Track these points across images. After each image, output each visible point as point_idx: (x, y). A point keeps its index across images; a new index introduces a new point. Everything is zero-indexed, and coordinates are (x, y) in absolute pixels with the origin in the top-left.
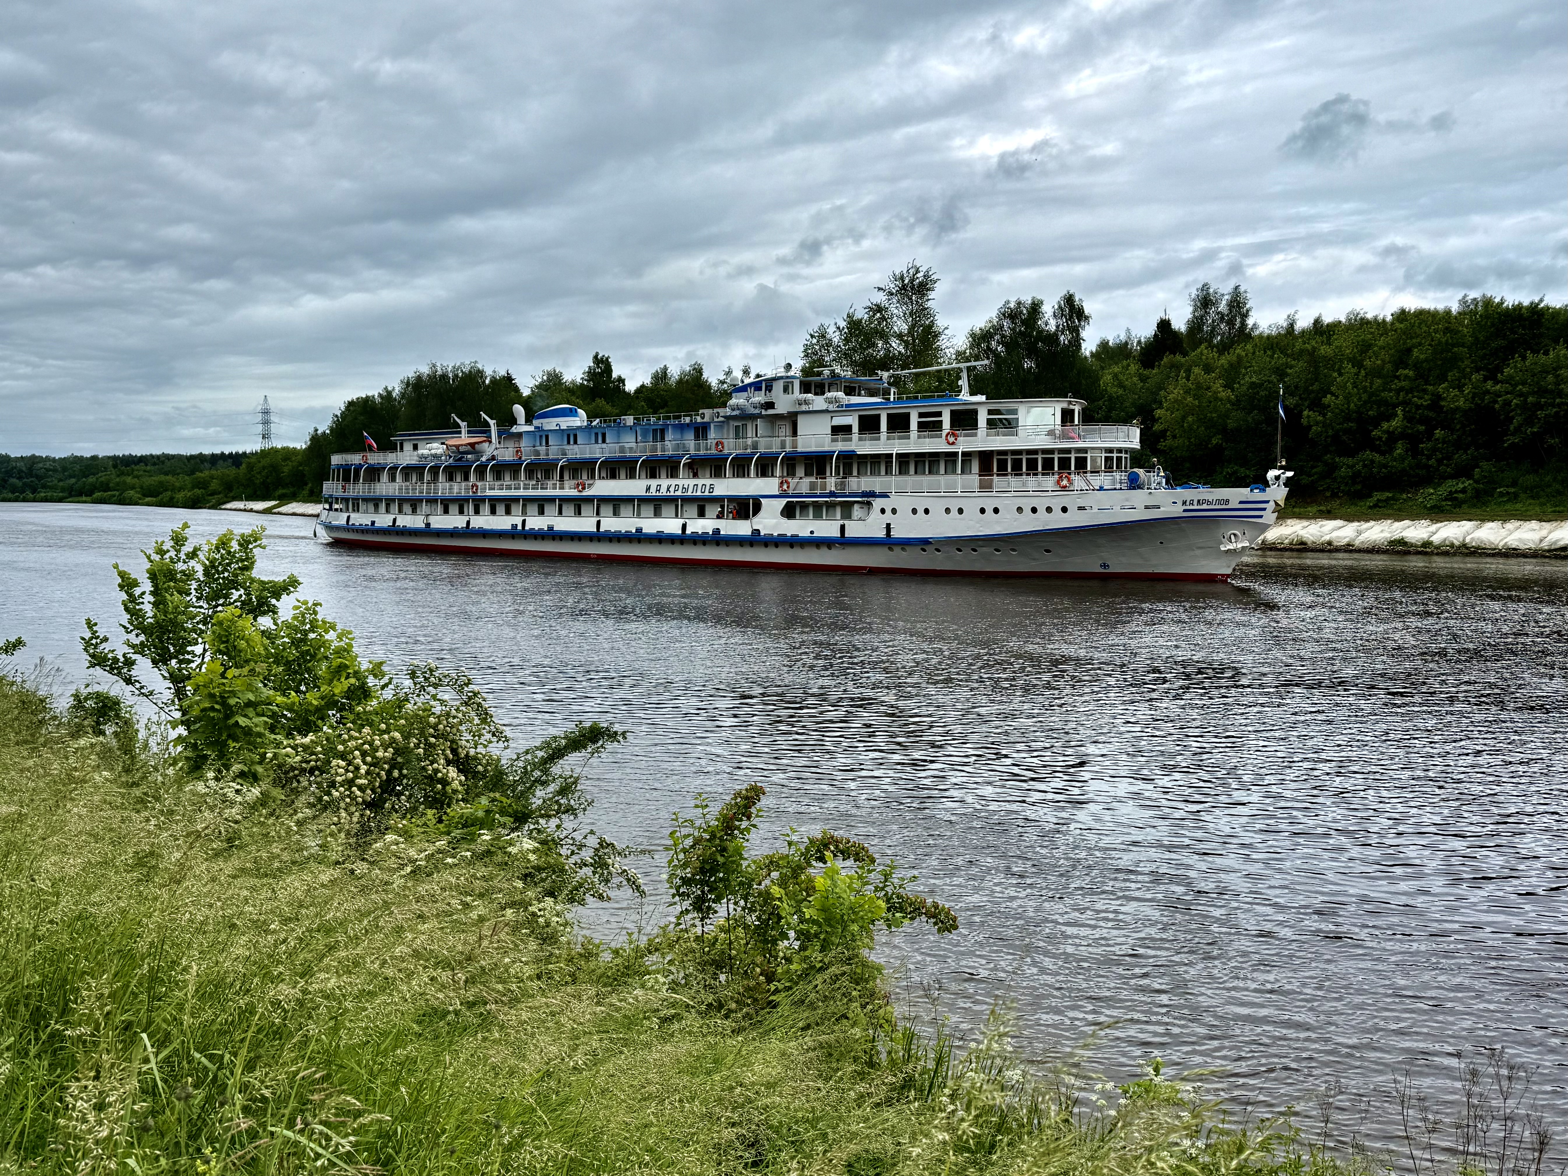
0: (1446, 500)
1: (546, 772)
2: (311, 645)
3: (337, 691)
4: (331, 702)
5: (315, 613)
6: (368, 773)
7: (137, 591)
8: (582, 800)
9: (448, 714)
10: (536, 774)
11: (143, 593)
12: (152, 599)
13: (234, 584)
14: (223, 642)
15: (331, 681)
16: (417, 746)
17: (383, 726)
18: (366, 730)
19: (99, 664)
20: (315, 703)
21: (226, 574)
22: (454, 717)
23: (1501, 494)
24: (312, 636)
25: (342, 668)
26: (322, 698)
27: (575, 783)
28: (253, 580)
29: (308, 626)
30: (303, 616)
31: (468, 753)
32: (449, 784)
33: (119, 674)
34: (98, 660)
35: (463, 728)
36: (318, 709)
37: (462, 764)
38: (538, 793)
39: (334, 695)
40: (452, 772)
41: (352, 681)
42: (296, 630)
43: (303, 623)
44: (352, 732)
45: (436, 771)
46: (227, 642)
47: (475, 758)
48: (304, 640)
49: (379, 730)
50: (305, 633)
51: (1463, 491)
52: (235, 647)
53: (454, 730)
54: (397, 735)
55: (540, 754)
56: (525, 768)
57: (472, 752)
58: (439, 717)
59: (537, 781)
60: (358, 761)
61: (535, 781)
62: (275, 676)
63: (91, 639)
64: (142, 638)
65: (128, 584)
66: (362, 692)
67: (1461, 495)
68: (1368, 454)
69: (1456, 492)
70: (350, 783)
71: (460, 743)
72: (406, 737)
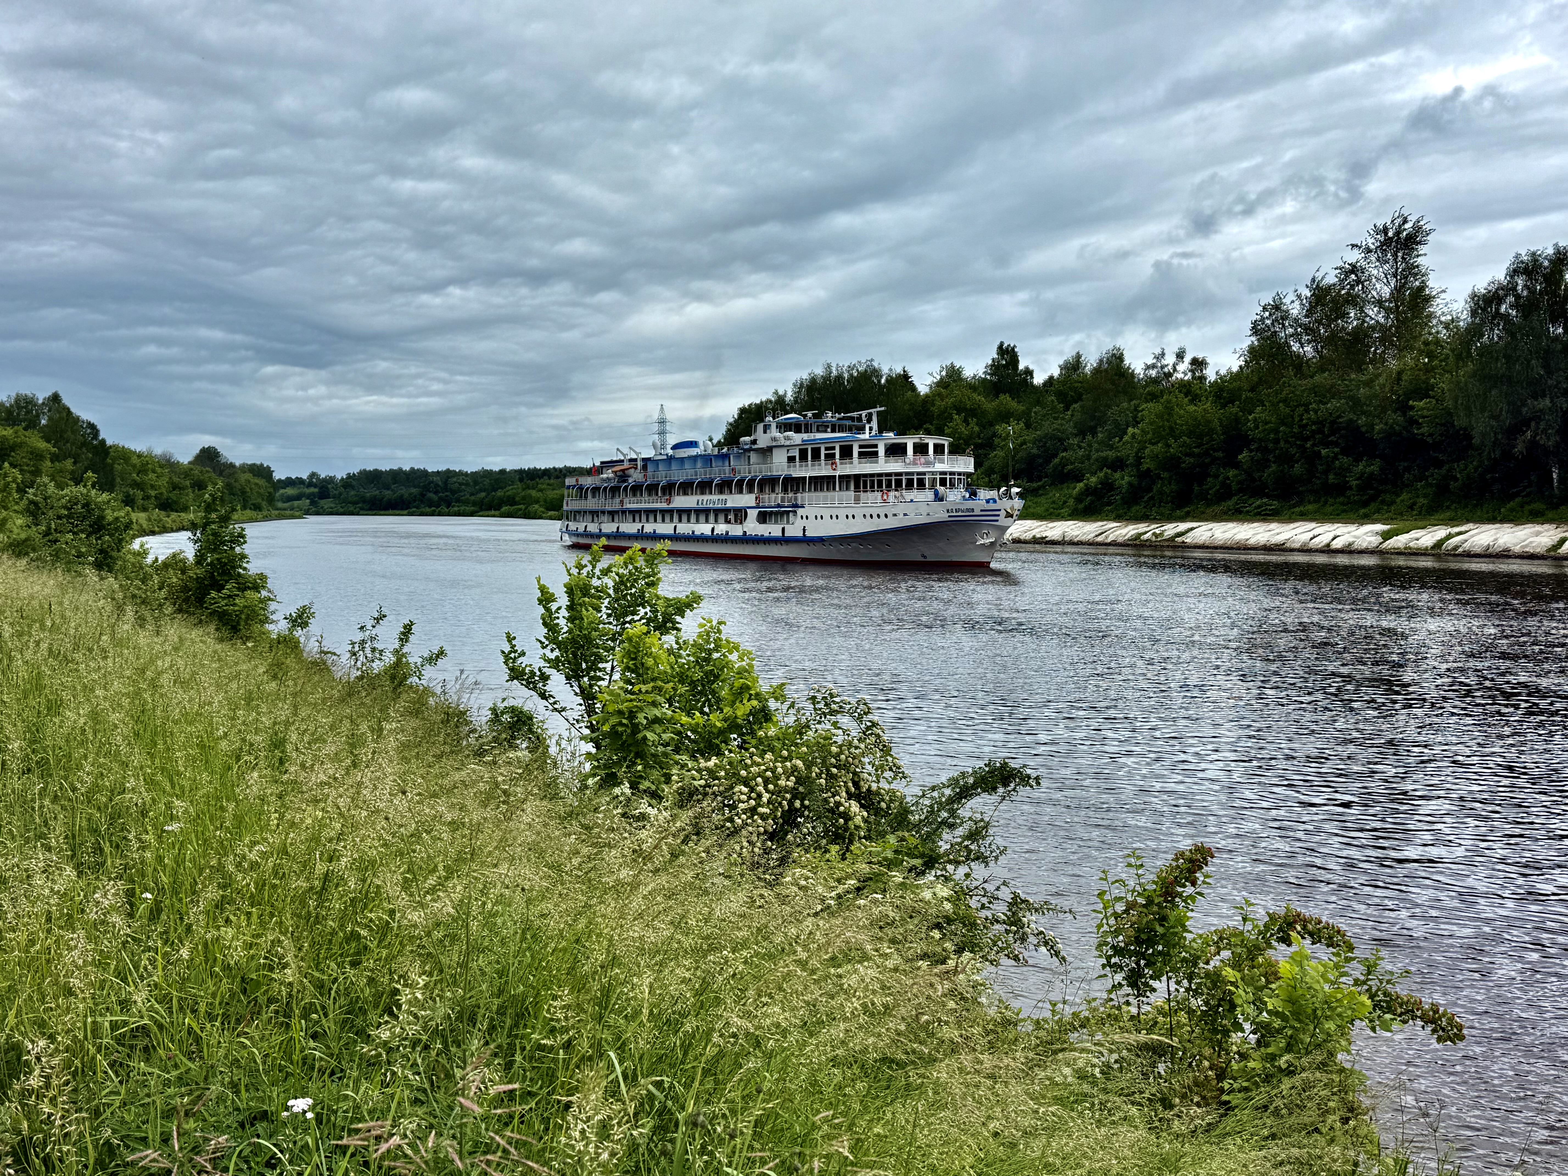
1: (953, 813)
2: (714, 665)
3: (739, 713)
4: (733, 726)
5: (719, 631)
6: (769, 802)
7: (554, 606)
8: (994, 847)
9: (850, 745)
10: (945, 814)
11: (559, 608)
12: (567, 615)
13: (640, 600)
14: (633, 659)
15: (734, 703)
16: (819, 776)
17: (785, 753)
18: (769, 756)
19: (517, 678)
20: (719, 724)
21: (633, 590)
22: (856, 748)
24: (716, 655)
25: (745, 688)
26: (725, 720)
27: (987, 826)
28: (658, 598)
29: (712, 645)
30: (708, 635)
31: (870, 787)
32: (851, 819)
33: (534, 689)
34: (516, 674)
35: (866, 760)
36: (722, 732)
37: (864, 798)
38: (945, 836)
39: (736, 717)
40: (855, 807)
41: (755, 703)
42: (701, 648)
43: (708, 642)
44: (755, 758)
45: (838, 804)
46: (635, 659)
47: (878, 793)
48: (707, 660)
49: (781, 757)
50: (710, 652)
52: (643, 664)
53: (857, 761)
54: (799, 763)
55: (948, 792)
56: (931, 806)
57: (874, 786)
58: (840, 747)
59: (944, 823)
60: (760, 788)
61: (941, 823)
62: (681, 695)
63: (510, 652)
64: (557, 653)
65: (546, 599)
66: (764, 715)
70: (753, 811)
71: (861, 775)
72: (809, 766)
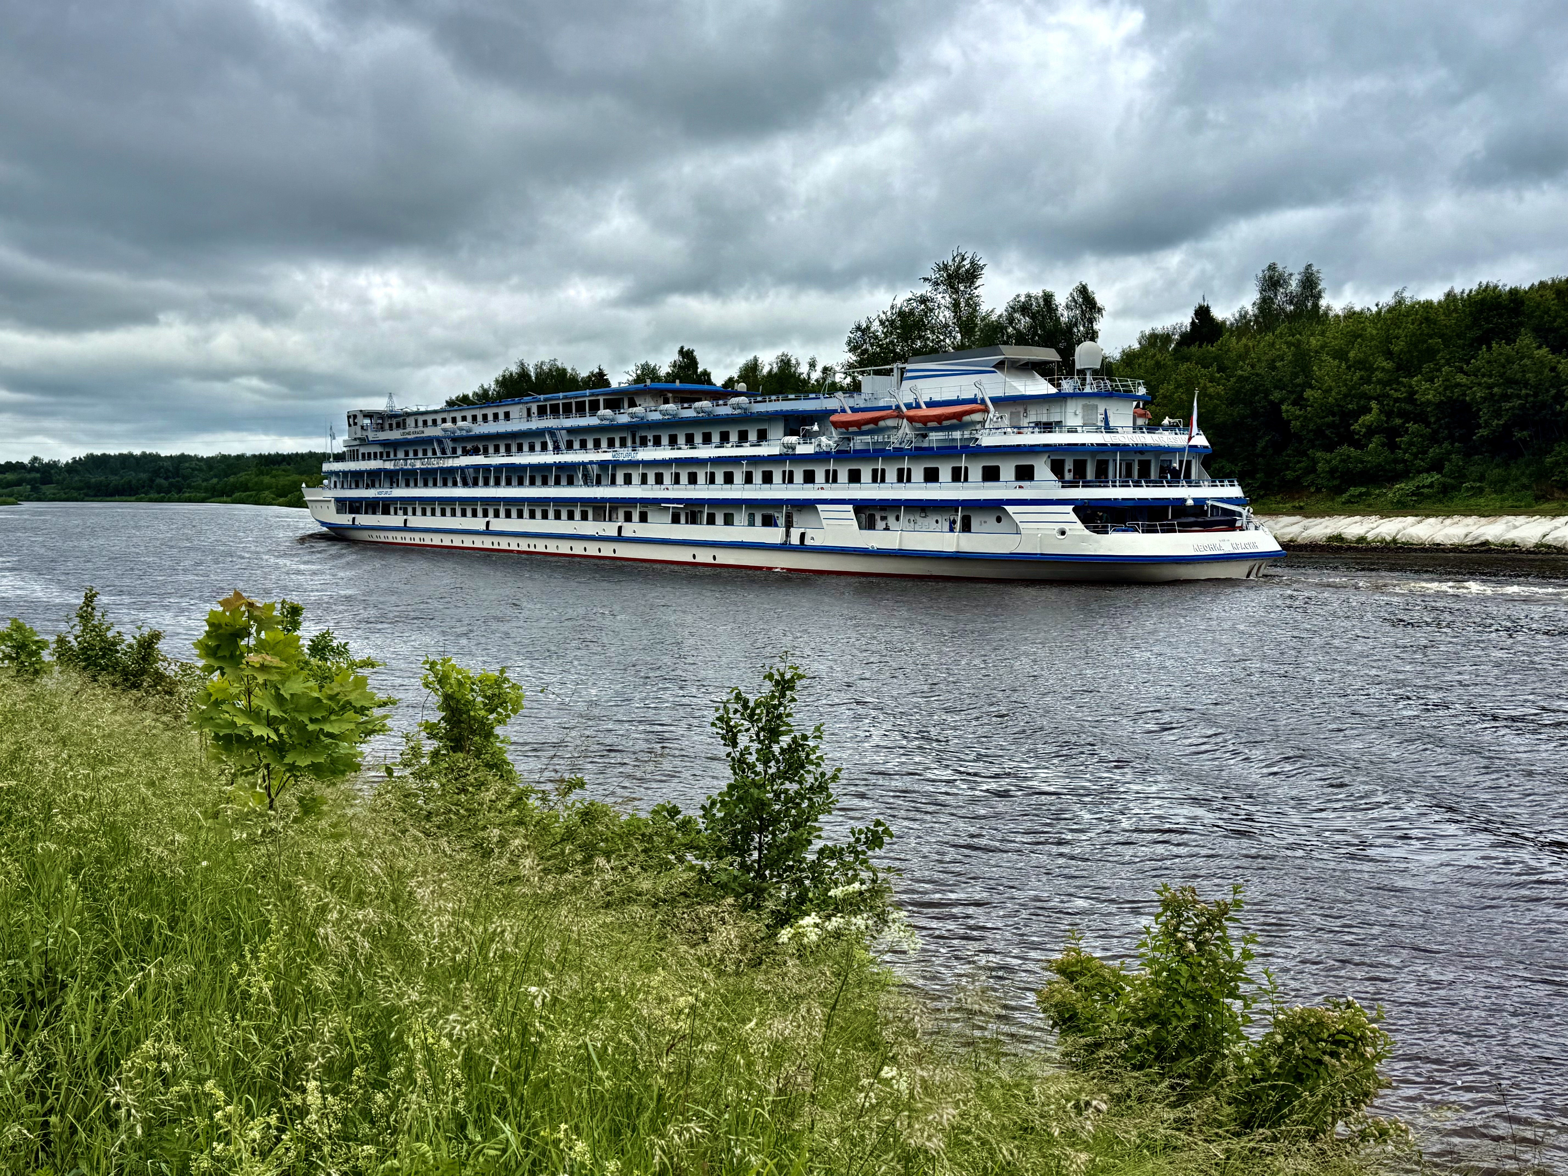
0: (1413, 494)
23: (1468, 490)
51: (1431, 486)
67: (1426, 491)
68: (1345, 449)
69: (1424, 487)
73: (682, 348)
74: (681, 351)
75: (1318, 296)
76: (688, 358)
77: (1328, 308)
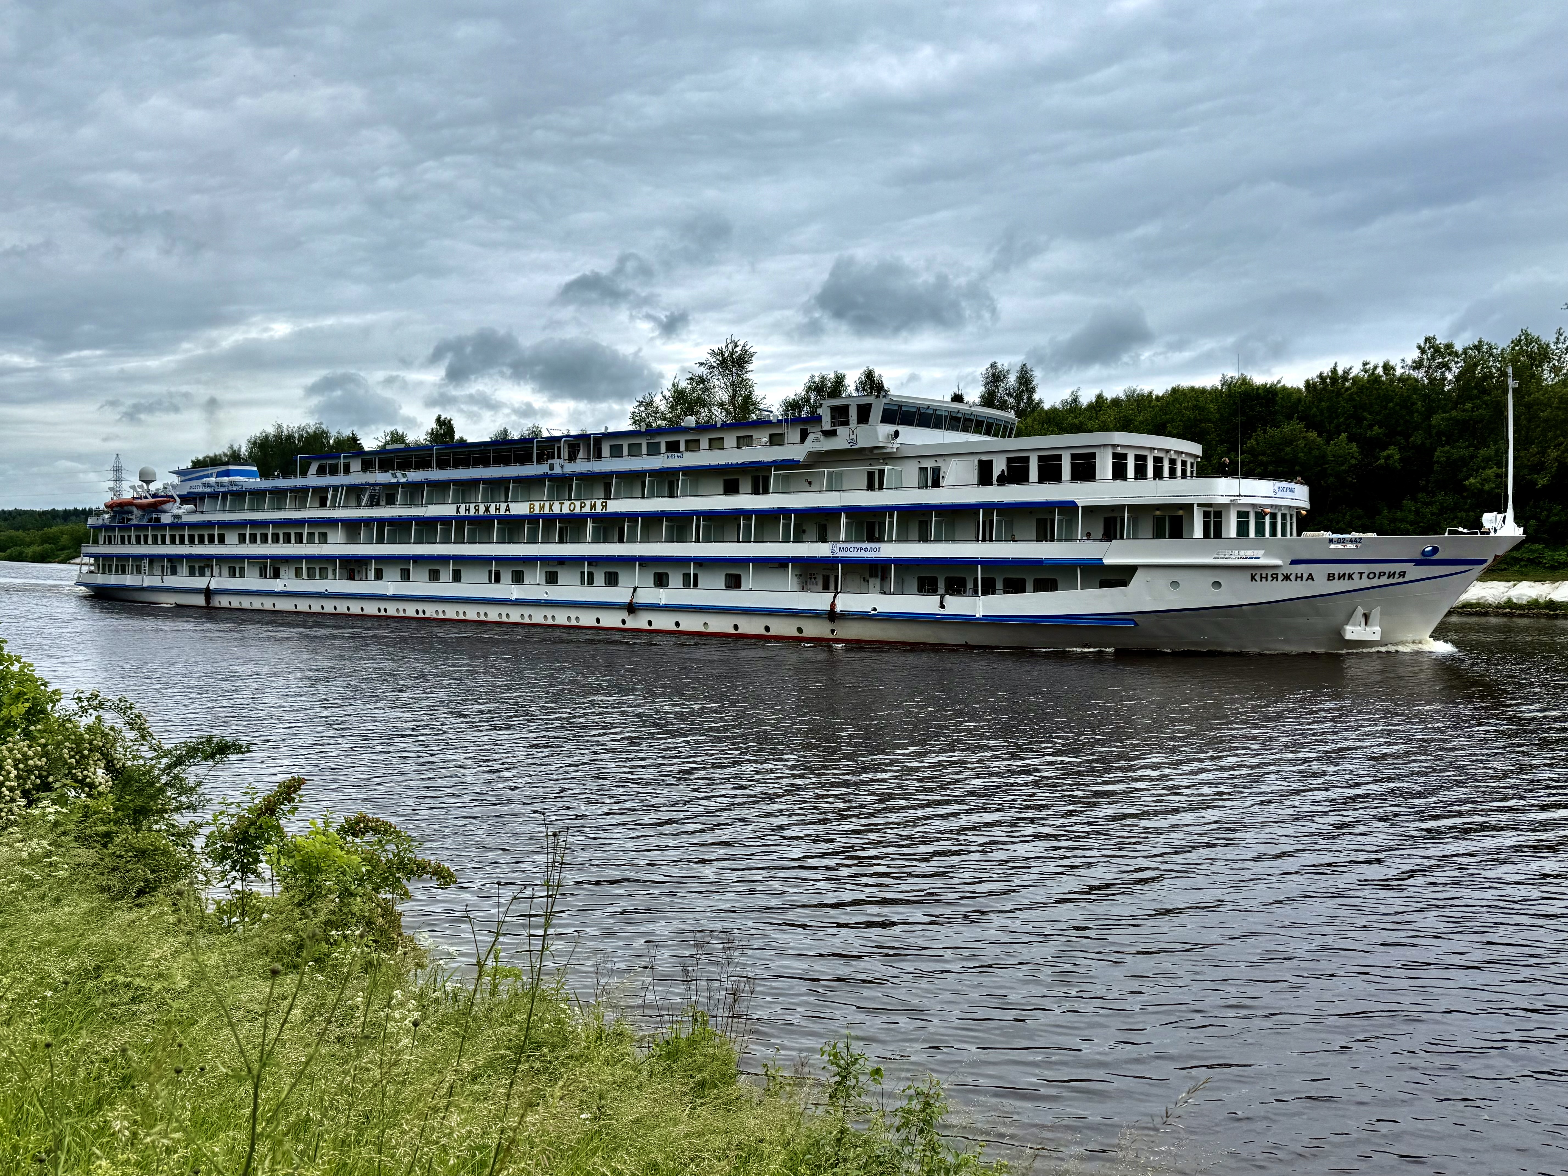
25: (20, 694)
32: (96, 787)
41: (27, 705)
45: (86, 777)
60: (10, 767)
73: (439, 417)
74: (438, 420)
75: (1032, 391)
76: (445, 427)
77: (1041, 401)
